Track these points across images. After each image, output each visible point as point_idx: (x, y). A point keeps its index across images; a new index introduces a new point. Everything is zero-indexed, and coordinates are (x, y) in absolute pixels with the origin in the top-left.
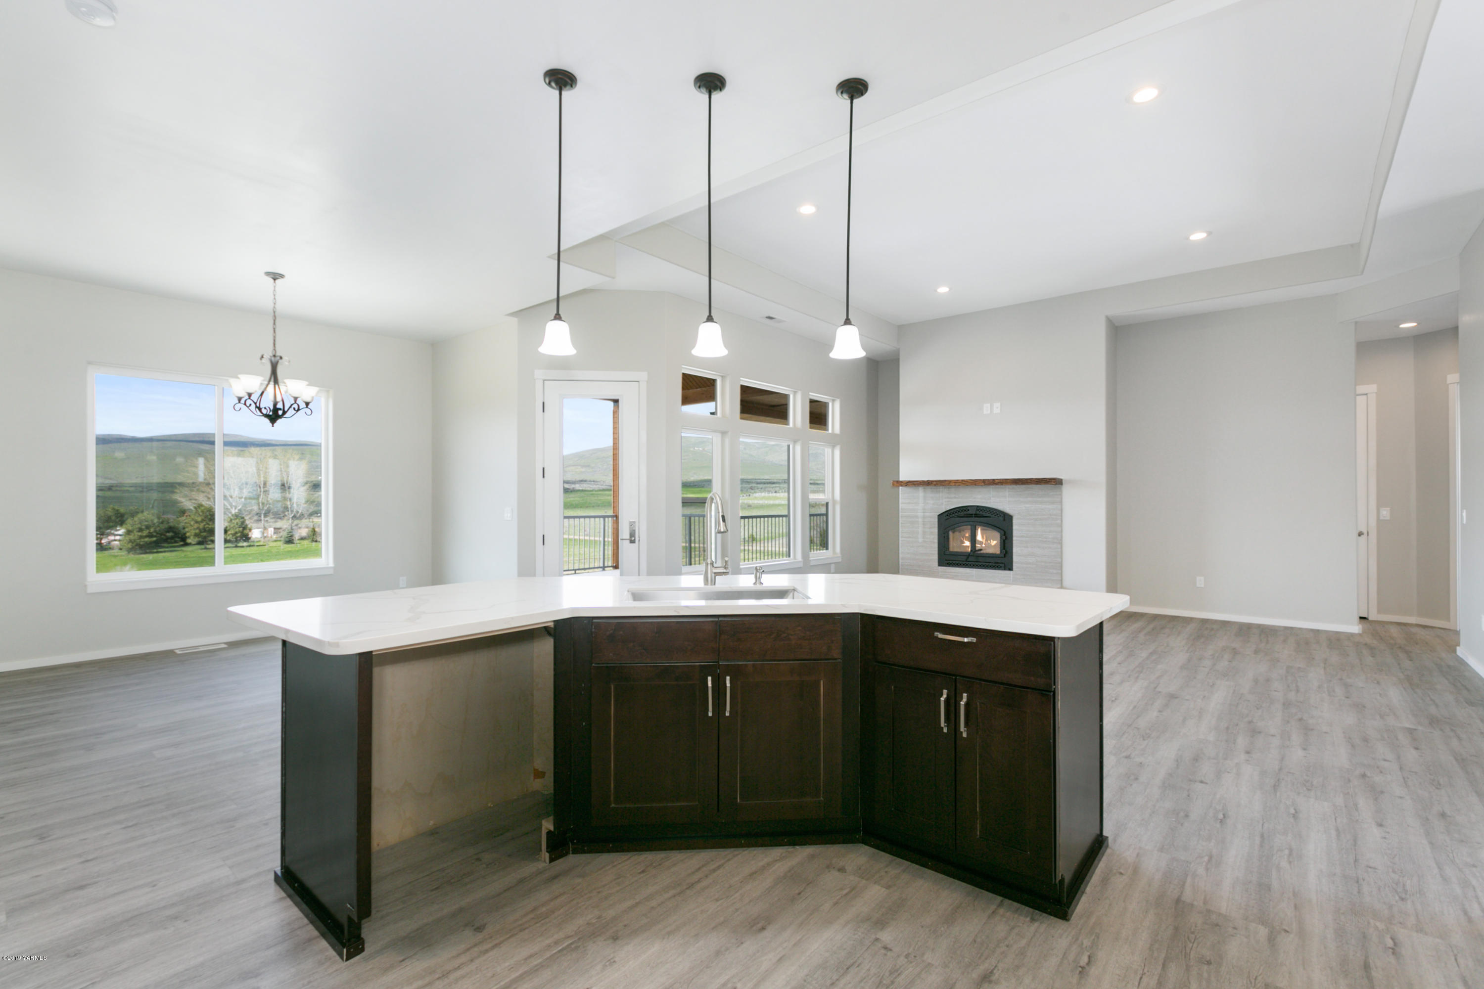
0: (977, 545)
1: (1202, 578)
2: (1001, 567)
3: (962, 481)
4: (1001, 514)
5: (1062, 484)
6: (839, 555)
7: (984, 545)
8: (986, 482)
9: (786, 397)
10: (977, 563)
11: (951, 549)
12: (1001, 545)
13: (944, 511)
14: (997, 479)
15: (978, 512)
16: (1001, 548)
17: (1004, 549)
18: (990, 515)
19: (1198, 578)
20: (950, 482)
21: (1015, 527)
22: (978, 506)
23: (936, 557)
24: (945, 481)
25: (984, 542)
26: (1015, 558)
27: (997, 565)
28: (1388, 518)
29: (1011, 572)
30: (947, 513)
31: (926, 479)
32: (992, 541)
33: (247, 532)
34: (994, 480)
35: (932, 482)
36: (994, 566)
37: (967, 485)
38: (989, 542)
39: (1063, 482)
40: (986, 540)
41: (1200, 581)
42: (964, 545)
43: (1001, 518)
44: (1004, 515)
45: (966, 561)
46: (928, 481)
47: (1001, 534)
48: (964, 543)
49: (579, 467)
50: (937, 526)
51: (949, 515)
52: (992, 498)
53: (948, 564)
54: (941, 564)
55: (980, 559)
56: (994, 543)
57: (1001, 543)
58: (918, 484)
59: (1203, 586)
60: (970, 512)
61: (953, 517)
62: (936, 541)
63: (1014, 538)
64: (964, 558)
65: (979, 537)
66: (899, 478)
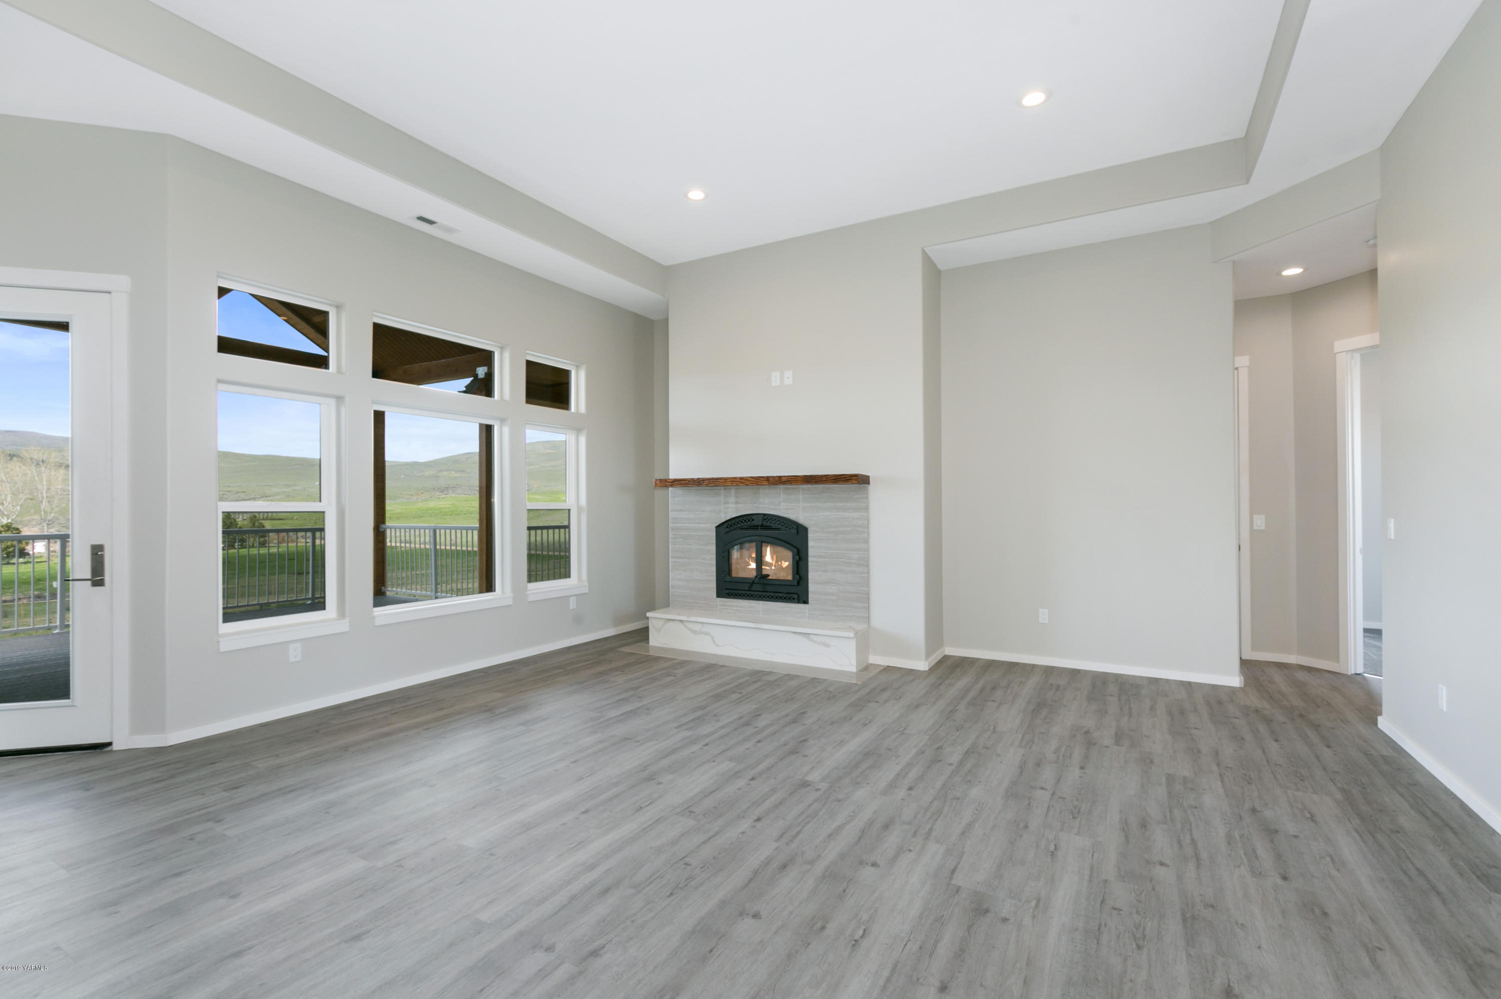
0: (763, 567)
1: (1046, 611)
2: (794, 599)
3: (741, 478)
4: (794, 525)
5: (869, 483)
6: (586, 584)
7: (773, 568)
8: (771, 479)
9: (565, 374)
10: (764, 594)
11: (734, 574)
12: (793, 569)
13: (723, 521)
14: (784, 476)
15: (764, 523)
16: (793, 573)
17: (798, 573)
18: (780, 526)
19: (1041, 610)
20: (726, 479)
21: (811, 543)
22: (765, 515)
23: (714, 585)
24: (720, 479)
25: (774, 564)
26: (812, 587)
27: (789, 596)
28: (1263, 528)
29: (807, 605)
30: (726, 525)
31: (696, 477)
32: (783, 562)
33: (22, 546)
34: (780, 477)
35: (703, 480)
36: (785, 598)
37: (747, 485)
38: (780, 563)
39: (871, 479)
40: (777, 562)
41: (1044, 616)
42: (750, 567)
43: (794, 531)
44: (797, 526)
45: (749, 590)
46: (698, 479)
47: (793, 552)
48: (749, 565)
49: (454, 472)
50: (714, 541)
51: (729, 526)
52: (782, 504)
53: (728, 594)
54: (719, 595)
55: (769, 588)
56: (785, 564)
57: (793, 565)
58: (686, 484)
59: (1046, 622)
60: (756, 523)
61: (734, 529)
62: (714, 562)
63: (810, 559)
64: (746, 587)
65: (768, 558)
66: (668, 476)
